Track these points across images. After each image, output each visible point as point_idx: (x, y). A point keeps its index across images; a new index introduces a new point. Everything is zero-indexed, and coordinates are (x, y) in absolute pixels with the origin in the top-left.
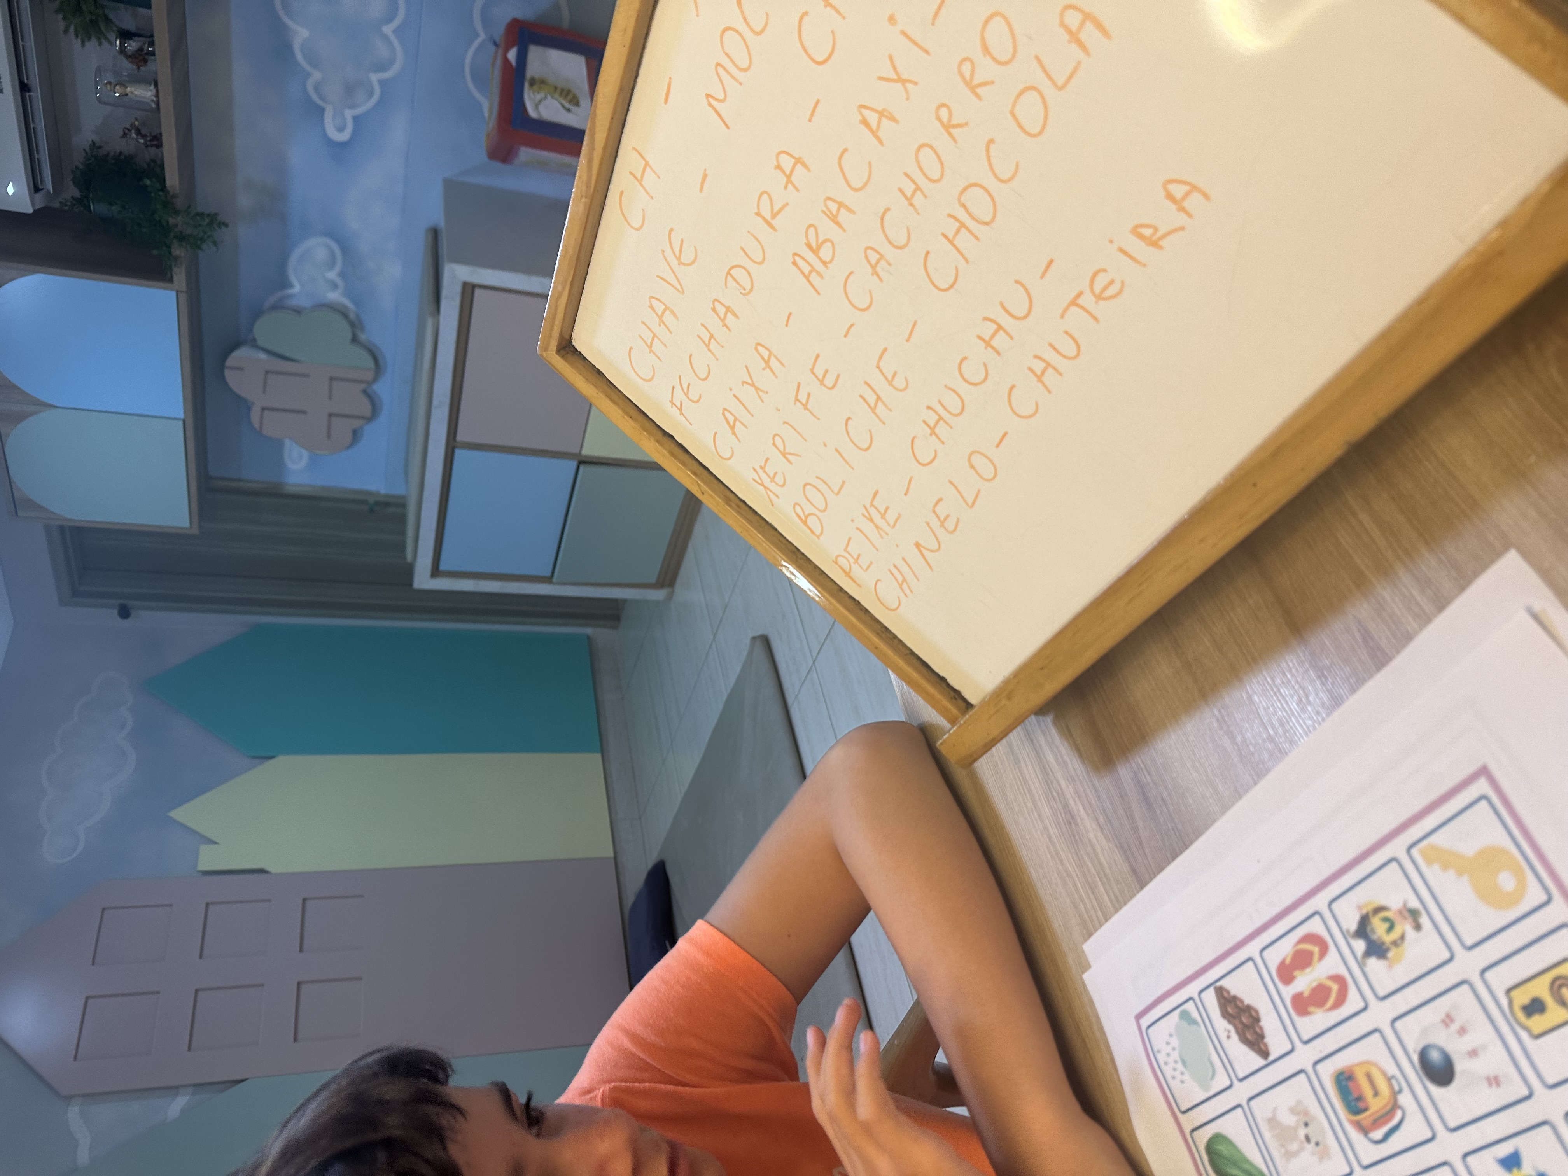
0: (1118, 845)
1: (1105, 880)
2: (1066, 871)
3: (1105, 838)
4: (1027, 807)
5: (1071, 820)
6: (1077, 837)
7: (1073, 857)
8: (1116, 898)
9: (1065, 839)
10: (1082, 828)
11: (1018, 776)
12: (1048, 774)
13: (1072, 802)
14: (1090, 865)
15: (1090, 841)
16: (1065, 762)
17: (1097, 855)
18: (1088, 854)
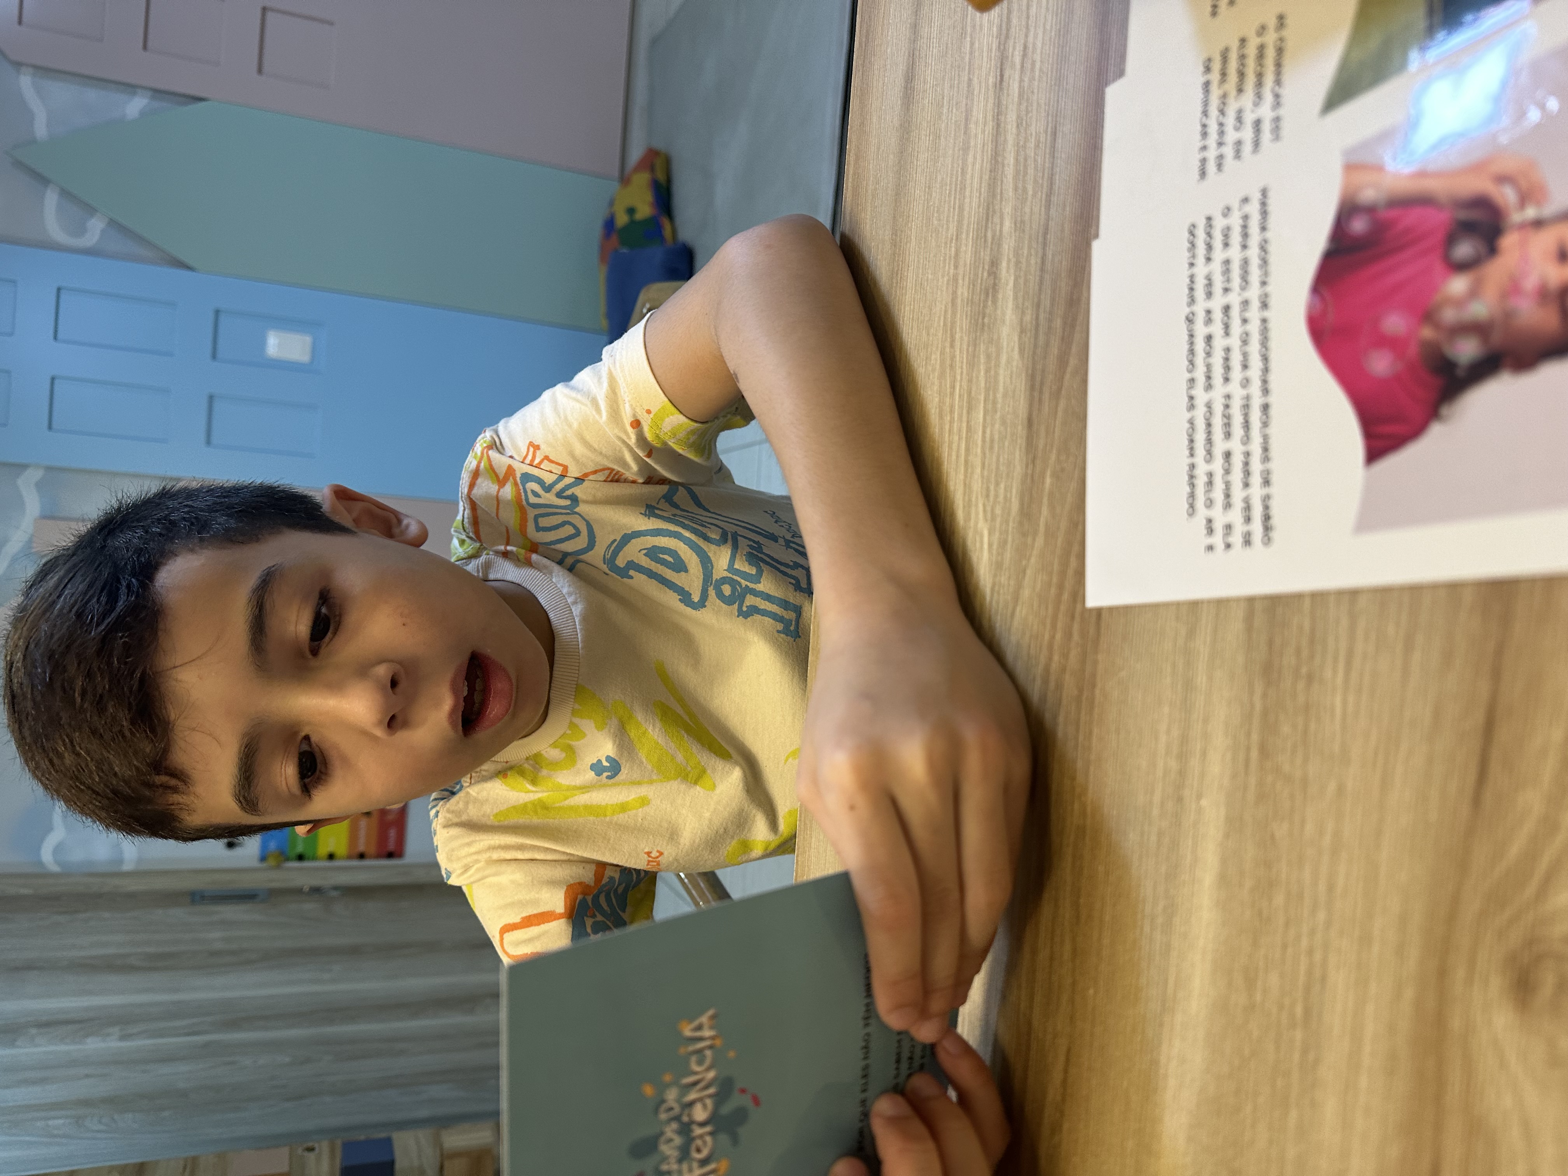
0: (1030, 372)
1: (990, 406)
2: (953, 358)
3: (1020, 349)
4: (948, 229)
5: (992, 290)
6: (986, 320)
7: (968, 346)
8: (992, 441)
9: (971, 311)
10: (999, 312)
11: (957, 171)
12: (994, 196)
13: (1004, 264)
14: (982, 373)
15: (999, 338)
16: (1025, 190)
17: (997, 365)
18: (988, 357)
